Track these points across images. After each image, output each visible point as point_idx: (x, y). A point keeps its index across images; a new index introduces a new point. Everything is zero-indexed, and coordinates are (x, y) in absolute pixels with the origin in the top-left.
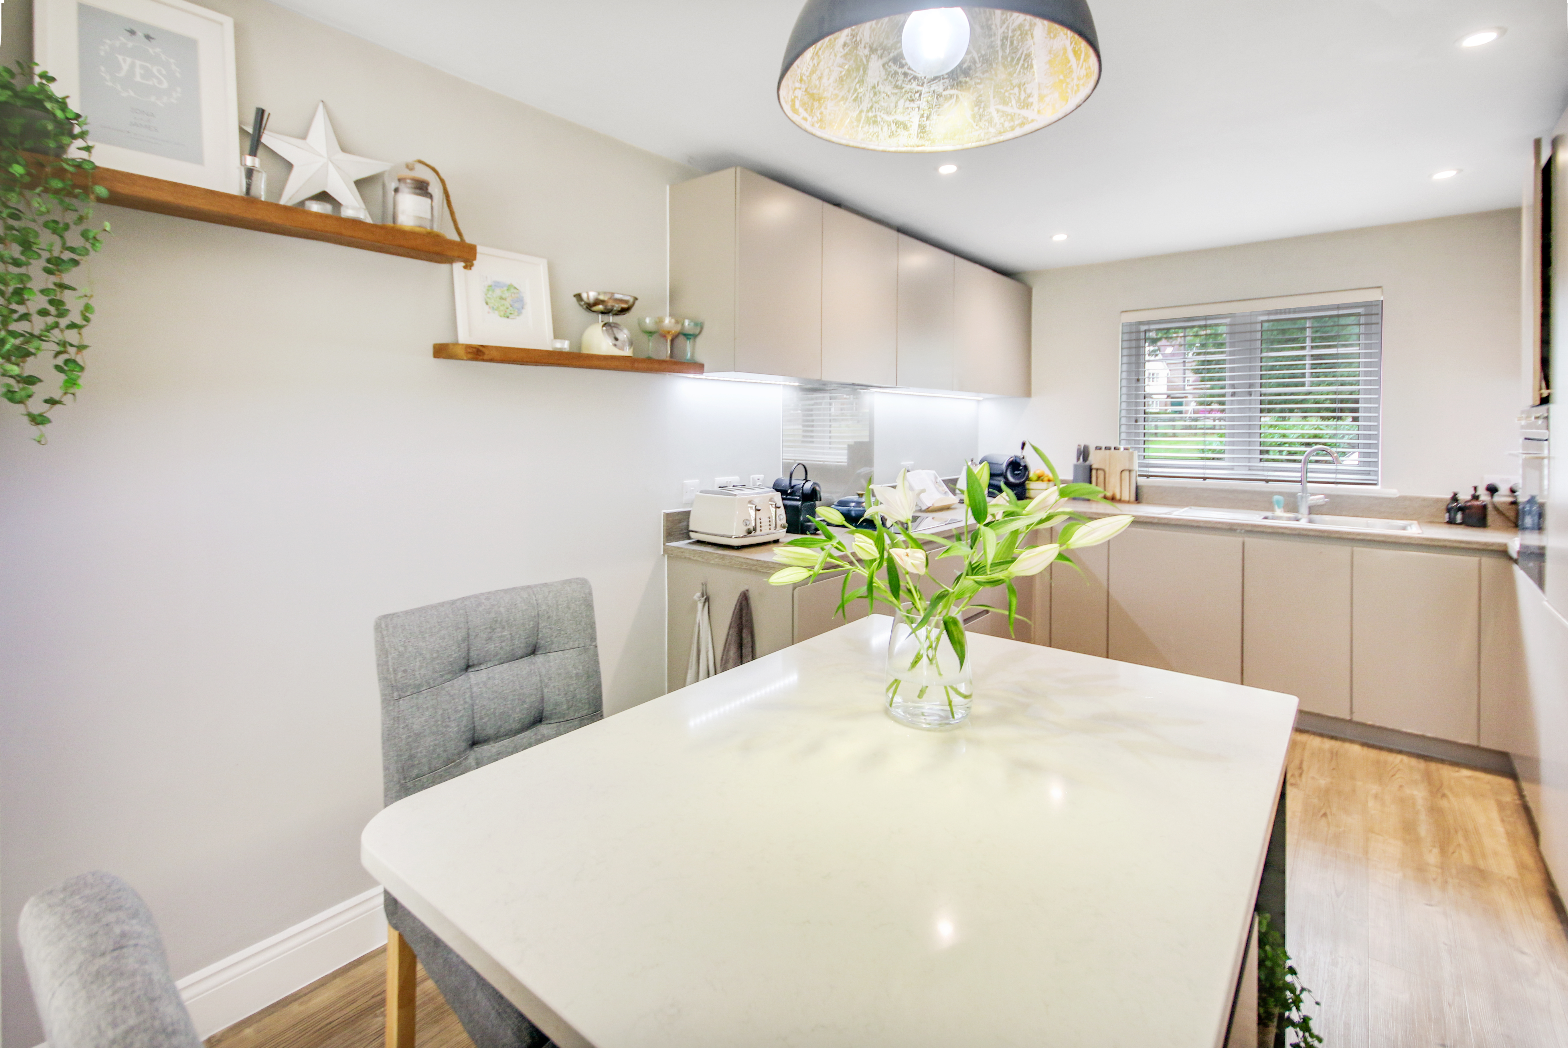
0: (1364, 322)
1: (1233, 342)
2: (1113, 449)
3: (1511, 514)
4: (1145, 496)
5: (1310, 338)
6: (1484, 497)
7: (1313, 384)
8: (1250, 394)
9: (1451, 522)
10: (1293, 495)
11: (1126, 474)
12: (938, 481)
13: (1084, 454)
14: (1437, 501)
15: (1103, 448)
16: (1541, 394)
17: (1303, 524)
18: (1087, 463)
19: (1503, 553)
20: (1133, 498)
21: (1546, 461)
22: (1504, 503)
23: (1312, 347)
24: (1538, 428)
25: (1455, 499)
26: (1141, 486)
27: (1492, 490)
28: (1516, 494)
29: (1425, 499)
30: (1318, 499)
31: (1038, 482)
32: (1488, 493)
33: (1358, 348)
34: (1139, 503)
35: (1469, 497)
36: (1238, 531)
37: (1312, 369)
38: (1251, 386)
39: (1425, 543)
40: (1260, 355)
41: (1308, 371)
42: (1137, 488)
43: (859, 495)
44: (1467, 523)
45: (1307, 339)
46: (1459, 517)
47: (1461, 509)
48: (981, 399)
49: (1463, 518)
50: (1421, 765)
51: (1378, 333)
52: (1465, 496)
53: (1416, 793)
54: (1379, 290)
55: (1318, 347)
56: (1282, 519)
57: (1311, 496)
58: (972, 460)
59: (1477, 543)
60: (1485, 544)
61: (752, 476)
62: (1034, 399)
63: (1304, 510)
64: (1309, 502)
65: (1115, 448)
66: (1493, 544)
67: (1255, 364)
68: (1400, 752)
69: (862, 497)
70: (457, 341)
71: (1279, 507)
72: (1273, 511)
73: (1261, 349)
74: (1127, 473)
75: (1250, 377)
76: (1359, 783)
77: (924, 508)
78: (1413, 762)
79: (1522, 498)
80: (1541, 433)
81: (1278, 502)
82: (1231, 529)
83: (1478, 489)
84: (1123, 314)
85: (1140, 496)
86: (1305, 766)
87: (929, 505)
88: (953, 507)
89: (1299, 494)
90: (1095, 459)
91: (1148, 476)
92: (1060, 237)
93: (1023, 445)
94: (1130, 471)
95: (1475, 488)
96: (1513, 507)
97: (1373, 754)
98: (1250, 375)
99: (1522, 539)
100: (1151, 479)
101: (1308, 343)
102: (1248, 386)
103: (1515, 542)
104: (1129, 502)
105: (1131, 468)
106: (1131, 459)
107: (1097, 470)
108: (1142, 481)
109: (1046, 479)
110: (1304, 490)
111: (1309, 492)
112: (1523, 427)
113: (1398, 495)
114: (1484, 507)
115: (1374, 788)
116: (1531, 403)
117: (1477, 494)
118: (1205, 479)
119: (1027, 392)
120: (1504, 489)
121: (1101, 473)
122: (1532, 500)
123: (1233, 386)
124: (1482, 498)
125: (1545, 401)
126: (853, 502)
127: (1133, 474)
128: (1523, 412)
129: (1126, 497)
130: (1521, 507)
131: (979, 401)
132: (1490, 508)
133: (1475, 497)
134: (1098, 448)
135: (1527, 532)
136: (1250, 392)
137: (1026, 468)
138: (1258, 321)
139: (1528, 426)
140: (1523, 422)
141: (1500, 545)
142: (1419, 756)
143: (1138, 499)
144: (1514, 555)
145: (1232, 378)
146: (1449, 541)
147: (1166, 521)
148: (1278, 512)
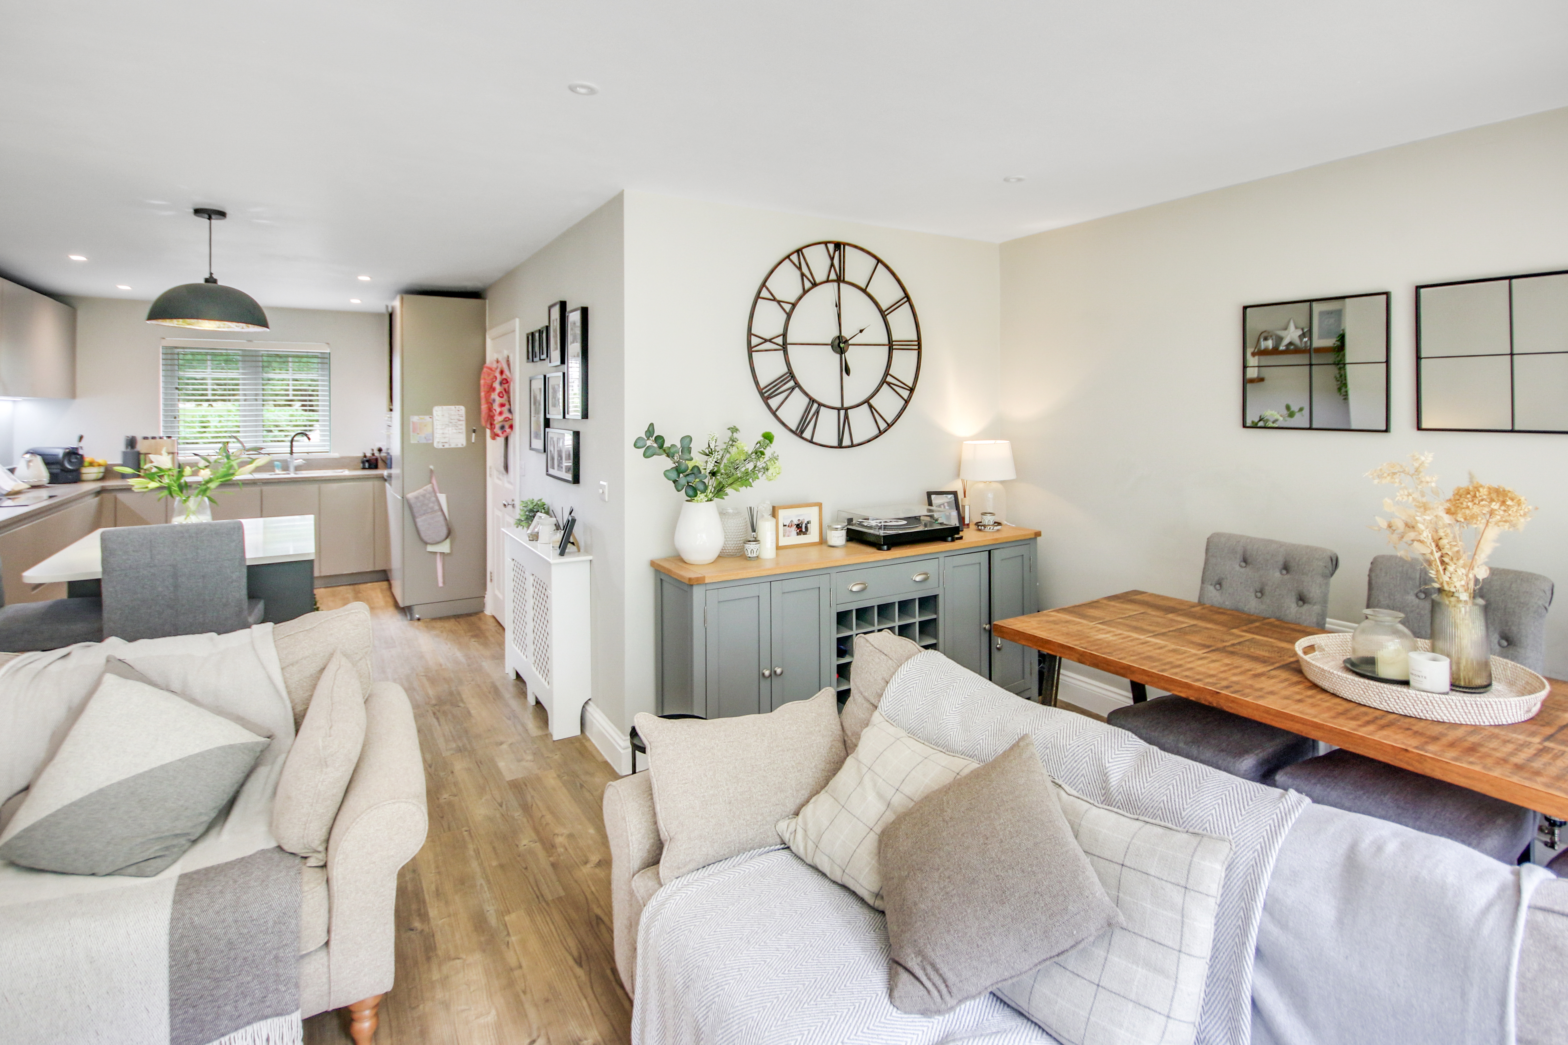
0: (321, 362)
1: (244, 366)
2: (158, 437)
5: (292, 368)
6: (377, 453)
7: (294, 395)
8: (256, 400)
9: (364, 468)
10: (286, 461)
13: (131, 443)
14: (357, 458)
15: (148, 438)
16: (390, 407)
17: (292, 475)
18: (135, 449)
22: (384, 456)
23: (293, 374)
25: (365, 455)
27: (380, 450)
29: (352, 457)
30: (300, 461)
31: (91, 467)
32: (378, 451)
33: (318, 376)
35: (371, 454)
36: (258, 483)
37: (293, 386)
38: (256, 395)
39: (351, 478)
40: (261, 376)
41: (291, 387)
44: (370, 468)
45: (290, 368)
46: (367, 465)
47: (367, 461)
49: (369, 465)
50: (351, 587)
52: (369, 454)
55: (296, 374)
56: (279, 474)
57: (295, 460)
59: (373, 475)
60: (376, 475)
62: (78, 401)
63: (292, 469)
64: (295, 463)
66: (378, 475)
67: (258, 382)
71: (278, 469)
72: (274, 471)
75: (256, 390)
78: (348, 587)
81: (277, 466)
84: (160, 339)
89: (289, 460)
90: (141, 447)
93: (81, 438)
94: (174, 452)
95: (373, 450)
98: (256, 388)
101: (290, 371)
103: (385, 473)
107: (143, 453)
109: (97, 464)
110: (292, 458)
113: (341, 457)
114: (377, 459)
117: (374, 452)
119: (74, 394)
123: (245, 395)
124: (375, 454)
125: (391, 410)
132: (379, 459)
133: (373, 454)
134: (146, 438)
137: (81, 455)
138: (260, 355)
141: (381, 474)
142: (350, 585)
144: (385, 477)
145: (244, 390)
146: (363, 476)
148: (277, 471)
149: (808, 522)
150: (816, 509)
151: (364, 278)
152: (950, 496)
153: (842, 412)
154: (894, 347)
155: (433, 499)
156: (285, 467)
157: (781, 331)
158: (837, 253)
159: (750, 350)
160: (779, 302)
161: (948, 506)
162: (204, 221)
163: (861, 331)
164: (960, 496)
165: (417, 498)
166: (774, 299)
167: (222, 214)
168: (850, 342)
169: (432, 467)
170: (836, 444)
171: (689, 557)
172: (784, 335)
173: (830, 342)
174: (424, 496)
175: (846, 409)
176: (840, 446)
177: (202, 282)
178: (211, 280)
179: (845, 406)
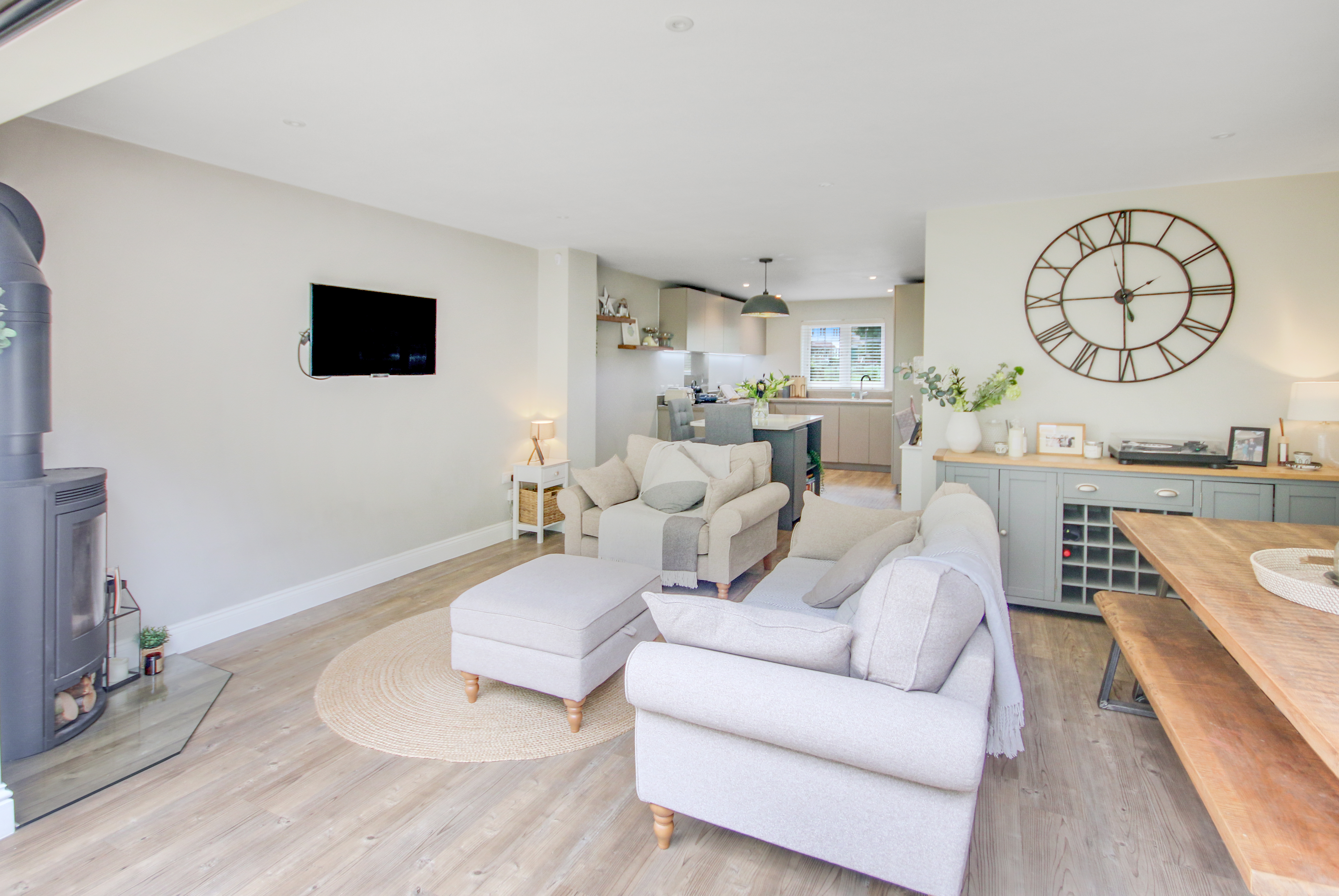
4: (810, 395)
10: (858, 392)
11: (803, 387)
13: (787, 379)
15: (795, 376)
18: (789, 382)
20: (805, 396)
26: (809, 391)
36: (838, 404)
42: (807, 392)
48: (745, 356)
56: (853, 400)
57: (863, 392)
62: (767, 356)
63: (861, 397)
64: (864, 394)
65: (798, 378)
70: (623, 344)
72: (851, 398)
81: (853, 395)
82: (835, 403)
85: (808, 396)
90: (792, 381)
100: (812, 388)
105: (804, 384)
106: (805, 381)
107: (792, 385)
108: (809, 389)
113: (889, 391)
119: (764, 353)
127: (806, 387)
129: (803, 396)
134: (793, 376)
148: (853, 398)
149: (1073, 438)
150: (1081, 428)
151: (873, 278)
152: (1259, 433)
153: (1125, 354)
154: (1194, 293)
155: (911, 417)
156: (857, 396)
157: (1059, 290)
158: (1122, 221)
159: (1027, 307)
160: (1056, 269)
161: (1254, 441)
162: (764, 264)
163: (1149, 283)
164: (1275, 433)
165: (901, 416)
166: (1051, 267)
167: (770, 260)
168: (1135, 293)
169: (912, 396)
170: (1117, 379)
171: (955, 447)
172: (1061, 293)
173: (1113, 294)
174: (906, 415)
175: (1130, 350)
176: (1121, 380)
177: (762, 294)
178: (766, 293)
179: (1128, 347)
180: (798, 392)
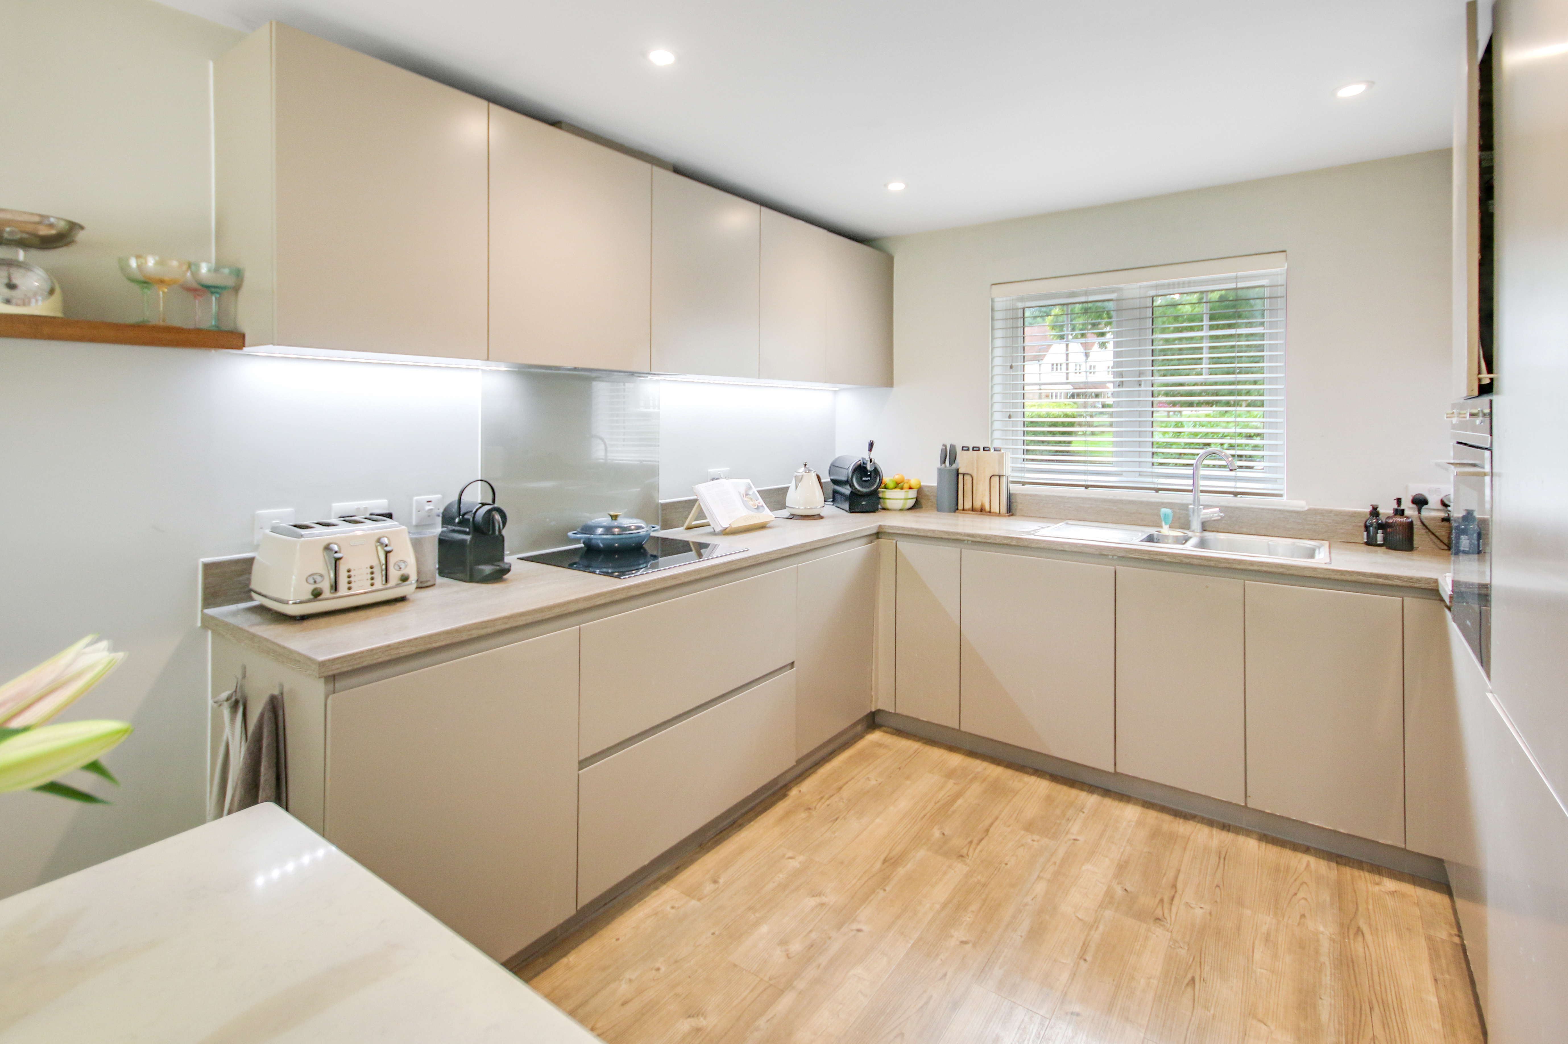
0: (1268, 296)
1: (1120, 321)
2: (982, 449)
3: (1442, 533)
4: (1020, 506)
5: (1208, 316)
6: (1410, 511)
7: (1212, 372)
8: (1143, 383)
9: (1370, 544)
10: (1185, 507)
11: (995, 480)
12: (751, 493)
13: (949, 455)
14: (1353, 515)
15: (971, 449)
16: (1480, 380)
17: (1189, 548)
18: (954, 466)
19: (1431, 591)
20: (1004, 509)
21: (1487, 479)
22: (1434, 519)
23: (1212, 328)
24: (1474, 429)
25: (1375, 512)
26: (1015, 494)
27: (1420, 502)
28: (1449, 508)
29: (1339, 513)
30: (1212, 513)
31: (896, 490)
32: (1414, 506)
33: (1263, 328)
34: (1013, 515)
35: (1391, 512)
36: (1110, 557)
37: (1210, 353)
38: (1141, 374)
39: (1333, 576)
40: (1151, 337)
41: (1205, 355)
42: (1010, 497)
43: (611, 516)
44: (1390, 545)
45: (1205, 316)
46: (1380, 536)
47: (1382, 526)
48: (837, 389)
49: (1385, 539)
50: (1332, 872)
51: (1283, 309)
52: (1386, 510)
53: (1321, 928)
54: (1283, 254)
55: (1218, 327)
56: (1166, 540)
57: (1204, 509)
58: (805, 465)
59: (1399, 578)
60: (1410, 579)
61: (415, 498)
62: (896, 389)
63: (1195, 527)
64: (1201, 517)
65: (984, 449)
66: (1419, 580)
67: (1144, 348)
68: (1307, 850)
69: (616, 519)
71: (1166, 524)
72: (1158, 528)
73: (1153, 329)
74: (997, 478)
75: (1140, 363)
76: (1248, 912)
77: (718, 529)
78: (1323, 867)
79: (1457, 513)
80: (1480, 437)
81: (1166, 515)
82: (1100, 554)
83: (1403, 501)
84: (994, 286)
85: (1014, 506)
86: (1180, 886)
87: (725, 525)
88: (768, 525)
89: (1190, 506)
90: (963, 462)
91: (1024, 483)
92: (896, 187)
93: (871, 445)
94: (999, 476)
95: (1399, 501)
96: (1446, 524)
97: (1272, 853)
98: (1140, 360)
99: (1455, 572)
100: (1027, 486)
101: (1206, 322)
102: (1138, 373)
103: (1447, 575)
104: (999, 514)
105: (1001, 474)
106: (1001, 462)
107: (964, 475)
108: (1015, 488)
109: (906, 486)
110: (1196, 501)
111: (1201, 503)
112: (1454, 427)
113: (1306, 509)
114: (1410, 525)
115: (1266, 921)
116: (1464, 393)
117: (1402, 507)
118: (1087, 487)
120: (1434, 502)
121: (968, 478)
122: (1469, 516)
123: (1121, 374)
124: (1407, 513)
125: (1486, 389)
126: (601, 527)
127: (1004, 480)
128: (1454, 406)
129: (995, 508)
130: (1454, 524)
131: (835, 391)
132: (1417, 525)
133: (1400, 512)
134: (965, 449)
135: (1462, 557)
136: (1140, 381)
137: (876, 472)
138: (1148, 295)
139: (1462, 426)
140: (1455, 420)
141: (1428, 580)
143: (1010, 511)
144: (1446, 595)
145: (1119, 364)
146: (1364, 574)
147: (1026, 544)
148: (1165, 529)
180: (982, 498)
